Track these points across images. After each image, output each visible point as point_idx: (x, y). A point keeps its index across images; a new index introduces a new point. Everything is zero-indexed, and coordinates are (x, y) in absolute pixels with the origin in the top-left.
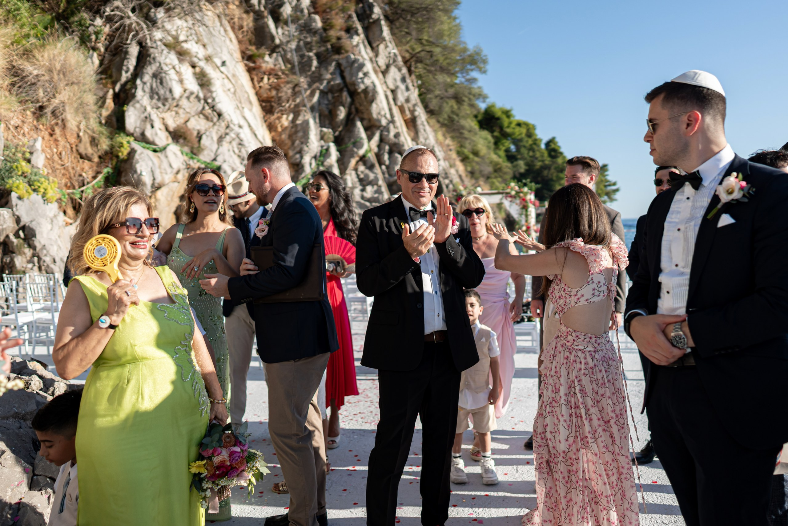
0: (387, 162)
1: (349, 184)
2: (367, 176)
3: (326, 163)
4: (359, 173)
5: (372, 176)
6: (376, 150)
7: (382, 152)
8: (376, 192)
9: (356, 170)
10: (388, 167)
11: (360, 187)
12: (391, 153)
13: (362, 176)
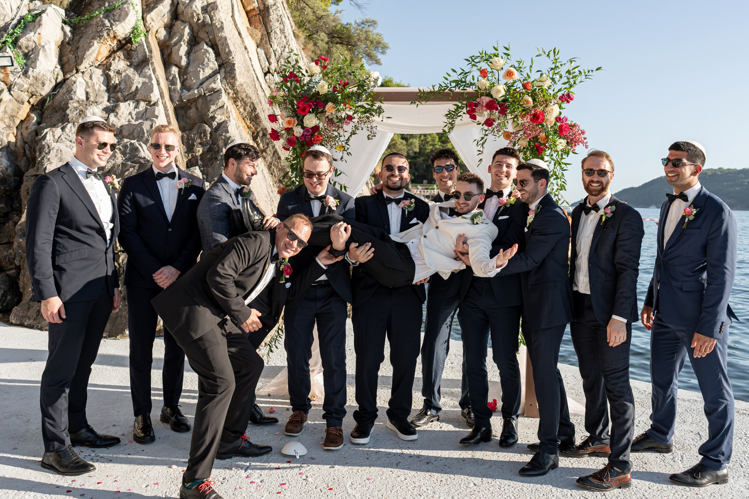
0: (184, 62)
1: (80, 93)
2: (128, 80)
3: (23, 41)
4: (112, 74)
5: (138, 81)
6: (162, 34)
7: (175, 40)
8: (142, 116)
9: (106, 67)
10: (183, 72)
11: (106, 103)
12: (194, 42)
13: (116, 80)
